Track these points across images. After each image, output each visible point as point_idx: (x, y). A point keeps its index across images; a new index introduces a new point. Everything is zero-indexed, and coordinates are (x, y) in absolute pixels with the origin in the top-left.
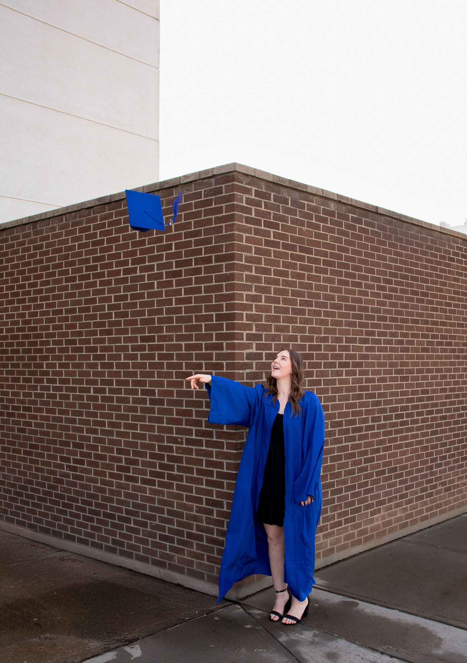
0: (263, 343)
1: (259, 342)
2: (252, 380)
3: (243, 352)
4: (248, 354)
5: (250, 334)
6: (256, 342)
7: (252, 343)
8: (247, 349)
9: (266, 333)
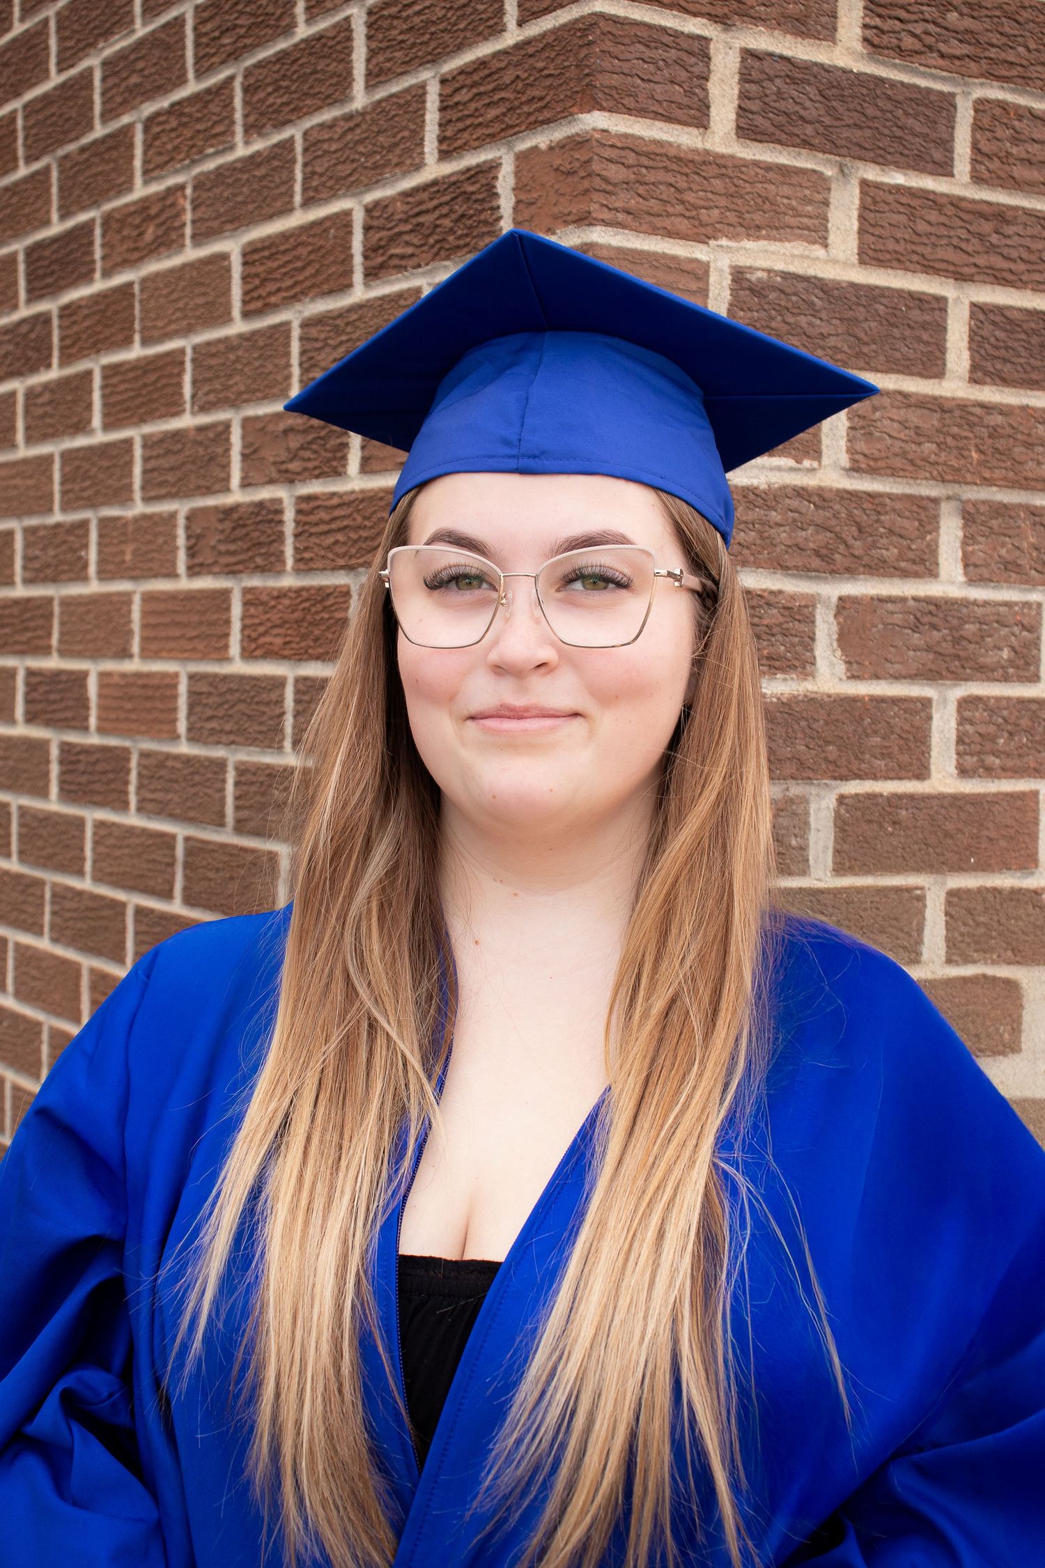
0: (956, 202)
1: (898, 178)
2: (805, 571)
3: (699, 252)
4: (757, 290)
5: (798, 72)
6: (872, 173)
7: (820, 183)
8: (754, 231)
9: (995, 92)
